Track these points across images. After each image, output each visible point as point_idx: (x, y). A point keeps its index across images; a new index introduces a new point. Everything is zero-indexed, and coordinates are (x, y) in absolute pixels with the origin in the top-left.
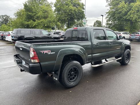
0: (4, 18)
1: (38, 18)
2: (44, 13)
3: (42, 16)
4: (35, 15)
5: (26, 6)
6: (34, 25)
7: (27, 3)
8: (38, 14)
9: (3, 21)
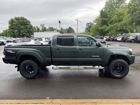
0: (89, 25)
1: (112, 22)
2: (119, 16)
3: (116, 19)
4: (109, 20)
5: (102, 12)
6: (106, 30)
7: (103, 9)
8: (112, 18)
9: (88, 28)
